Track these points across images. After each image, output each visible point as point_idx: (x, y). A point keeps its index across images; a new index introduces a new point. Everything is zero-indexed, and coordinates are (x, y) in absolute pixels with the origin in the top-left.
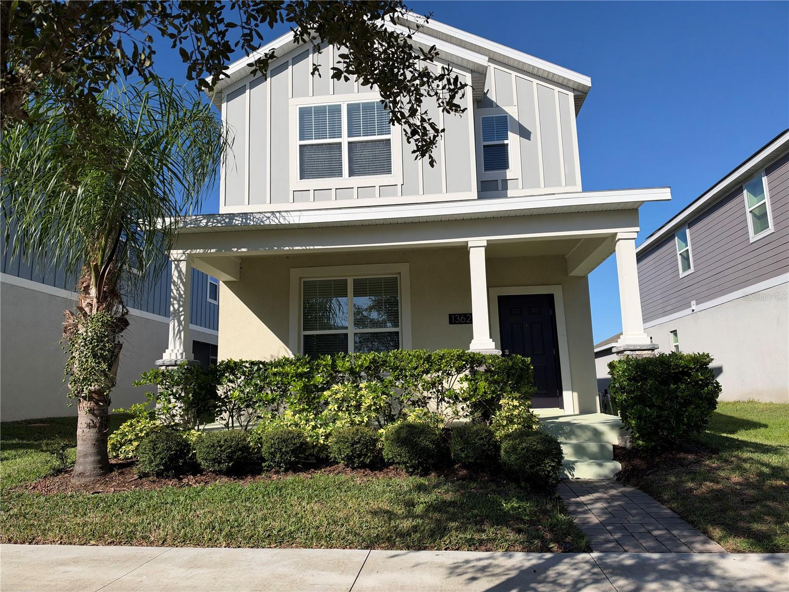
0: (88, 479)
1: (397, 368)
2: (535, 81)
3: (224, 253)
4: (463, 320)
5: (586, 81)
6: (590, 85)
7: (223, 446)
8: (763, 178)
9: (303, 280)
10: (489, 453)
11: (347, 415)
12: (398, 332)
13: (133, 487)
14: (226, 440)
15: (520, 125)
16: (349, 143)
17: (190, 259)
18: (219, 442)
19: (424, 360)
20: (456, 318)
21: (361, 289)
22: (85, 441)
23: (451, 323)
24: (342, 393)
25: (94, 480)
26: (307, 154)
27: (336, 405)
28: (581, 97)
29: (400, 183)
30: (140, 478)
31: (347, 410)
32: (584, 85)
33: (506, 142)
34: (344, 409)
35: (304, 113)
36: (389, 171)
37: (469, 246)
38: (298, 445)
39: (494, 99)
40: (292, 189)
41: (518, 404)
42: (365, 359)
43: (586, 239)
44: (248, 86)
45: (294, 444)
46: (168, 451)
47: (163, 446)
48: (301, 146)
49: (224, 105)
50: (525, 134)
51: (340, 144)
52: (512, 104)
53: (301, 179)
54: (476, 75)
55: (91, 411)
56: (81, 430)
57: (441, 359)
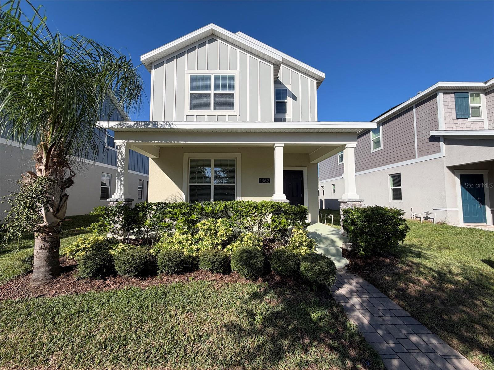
0: (40, 283)
1: (238, 211)
2: (300, 74)
3: (146, 144)
4: (265, 181)
5: (323, 75)
6: (324, 77)
7: (131, 263)
8: (380, 127)
9: (190, 159)
10: (295, 269)
11: (210, 239)
12: (235, 186)
13: (71, 288)
14: (133, 259)
15: (292, 94)
16: (214, 94)
17: (128, 146)
18: (128, 260)
19: (253, 208)
20: (262, 181)
21: (217, 164)
22: (38, 258)
23: (260, 182)
24: (207, 226)
25: (45, 283)
26: (193, 98)
27: (204, 233)
28: (320, 82)
29: (238, 115)
30: (78, 280)
31: (210, 235)
32: (322, 77)
33: (286, 101)
34: (208, 235)
35: (193, 78)
36: (233, 109)
37: (275, 146)
38: (179, 262)
39: (281, 81)
40: (186, 114)
41: (302, 232)
42: (221, 206)
43: (324, 146)
44: (165, 62)
45: (177, 262)
46: (94, 265)
47: (91, 262)
48: (191, 94)
49: (153, 71)
50: (294, 98)
51: (209, 94)
52: (289, 84)
53: (190, 110)
54: (276, 66)
55: (43, 239)
56: (36, 251)
57: (263, 207)
